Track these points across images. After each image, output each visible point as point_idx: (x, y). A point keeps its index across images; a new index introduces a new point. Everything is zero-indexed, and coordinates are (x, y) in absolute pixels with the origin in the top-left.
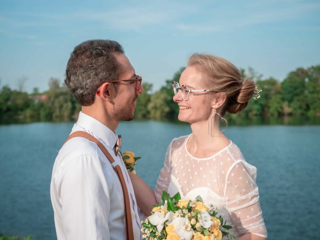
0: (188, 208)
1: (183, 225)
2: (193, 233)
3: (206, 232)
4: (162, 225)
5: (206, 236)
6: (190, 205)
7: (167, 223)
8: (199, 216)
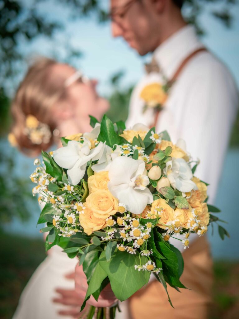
0: (146, 143)
1: (130, 175)
2: (149, 198)
3: (180, 202)
4: (82, 168)
5: (177, 210)
6: (151, 138)
7: (94, 168)
8: (169, 163)
